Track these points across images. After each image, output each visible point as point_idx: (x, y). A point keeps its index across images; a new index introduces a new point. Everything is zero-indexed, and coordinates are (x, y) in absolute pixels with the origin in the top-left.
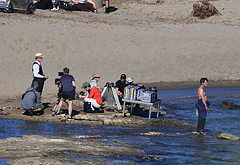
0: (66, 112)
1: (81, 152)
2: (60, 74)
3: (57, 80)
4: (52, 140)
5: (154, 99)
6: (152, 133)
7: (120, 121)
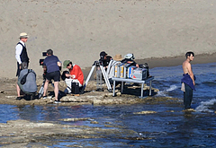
0: (52, 94)
1: (70, 136)
2: (44, 54)
3: (41, 61)
4: (39, 125)
5: (146, 76)
6: (145, 112)
7: (110, 101)
